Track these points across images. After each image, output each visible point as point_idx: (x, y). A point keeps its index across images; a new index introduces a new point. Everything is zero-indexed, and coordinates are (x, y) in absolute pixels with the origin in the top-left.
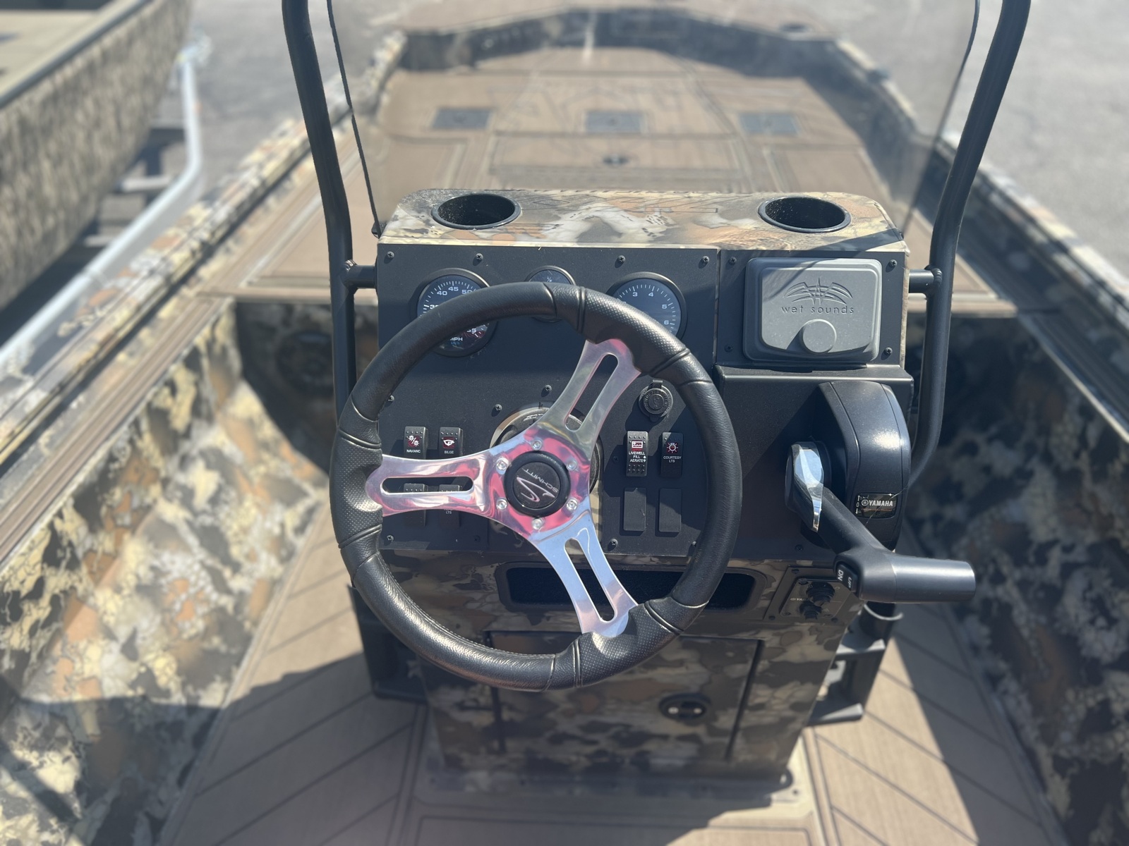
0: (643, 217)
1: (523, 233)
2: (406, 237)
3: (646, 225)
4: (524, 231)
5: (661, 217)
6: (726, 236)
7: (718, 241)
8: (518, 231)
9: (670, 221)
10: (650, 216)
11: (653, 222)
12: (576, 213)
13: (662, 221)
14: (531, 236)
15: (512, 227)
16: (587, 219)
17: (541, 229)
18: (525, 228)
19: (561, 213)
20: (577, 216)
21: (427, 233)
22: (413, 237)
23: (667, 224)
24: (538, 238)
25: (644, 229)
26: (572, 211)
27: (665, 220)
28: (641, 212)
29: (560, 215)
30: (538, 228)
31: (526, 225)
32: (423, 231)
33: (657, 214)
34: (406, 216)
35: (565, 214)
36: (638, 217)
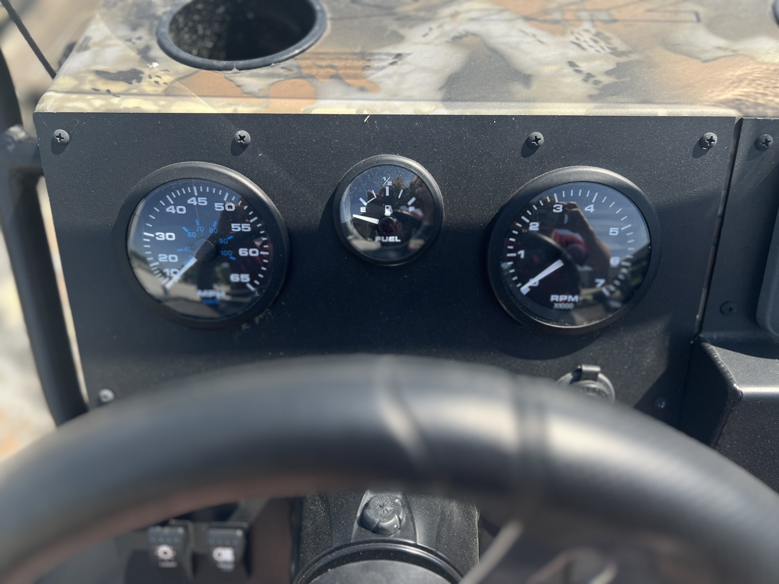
0: (563, 34)
1: (332, 77)
2: (96, 91)
3: (573, 53)
4: (332, 71)
5: (598, 34)
6: (740, 80)
7: (729, 95)
8: (322, 71)
9: (617, 43)
10: (575, 30)
11: (584, 45)
12: (434, 25)
13: (602, 44)
14: (349, 85)
15: (309, 62)
16: (457, 40)
17: (368, 67)
18: (336, 63)
19: (403, 26)
20: (436, 33)
21: (139, 80)
22: (108, 92)
23: (615, 52)
24: (362, 89)
25: (572, 64)
26: (424, 20)
27: (607, 40)
28: (557, 22)
29: (402, 31)
30: (361, 63)
31: (338, 56)
32: (132, 76)
33: (587, 25)
34: (107, 38)
35: (411, 27)
36: (553, 33)
